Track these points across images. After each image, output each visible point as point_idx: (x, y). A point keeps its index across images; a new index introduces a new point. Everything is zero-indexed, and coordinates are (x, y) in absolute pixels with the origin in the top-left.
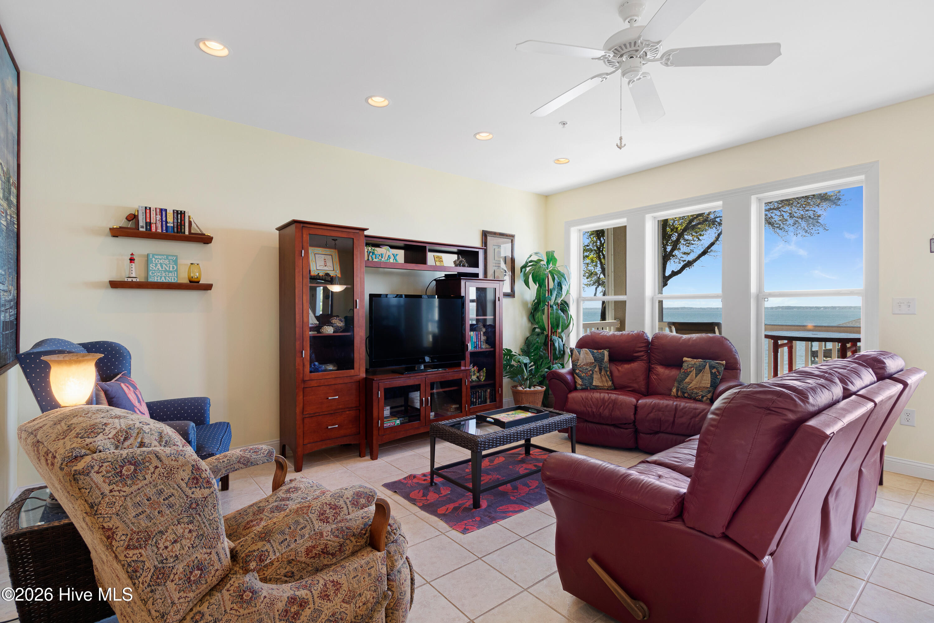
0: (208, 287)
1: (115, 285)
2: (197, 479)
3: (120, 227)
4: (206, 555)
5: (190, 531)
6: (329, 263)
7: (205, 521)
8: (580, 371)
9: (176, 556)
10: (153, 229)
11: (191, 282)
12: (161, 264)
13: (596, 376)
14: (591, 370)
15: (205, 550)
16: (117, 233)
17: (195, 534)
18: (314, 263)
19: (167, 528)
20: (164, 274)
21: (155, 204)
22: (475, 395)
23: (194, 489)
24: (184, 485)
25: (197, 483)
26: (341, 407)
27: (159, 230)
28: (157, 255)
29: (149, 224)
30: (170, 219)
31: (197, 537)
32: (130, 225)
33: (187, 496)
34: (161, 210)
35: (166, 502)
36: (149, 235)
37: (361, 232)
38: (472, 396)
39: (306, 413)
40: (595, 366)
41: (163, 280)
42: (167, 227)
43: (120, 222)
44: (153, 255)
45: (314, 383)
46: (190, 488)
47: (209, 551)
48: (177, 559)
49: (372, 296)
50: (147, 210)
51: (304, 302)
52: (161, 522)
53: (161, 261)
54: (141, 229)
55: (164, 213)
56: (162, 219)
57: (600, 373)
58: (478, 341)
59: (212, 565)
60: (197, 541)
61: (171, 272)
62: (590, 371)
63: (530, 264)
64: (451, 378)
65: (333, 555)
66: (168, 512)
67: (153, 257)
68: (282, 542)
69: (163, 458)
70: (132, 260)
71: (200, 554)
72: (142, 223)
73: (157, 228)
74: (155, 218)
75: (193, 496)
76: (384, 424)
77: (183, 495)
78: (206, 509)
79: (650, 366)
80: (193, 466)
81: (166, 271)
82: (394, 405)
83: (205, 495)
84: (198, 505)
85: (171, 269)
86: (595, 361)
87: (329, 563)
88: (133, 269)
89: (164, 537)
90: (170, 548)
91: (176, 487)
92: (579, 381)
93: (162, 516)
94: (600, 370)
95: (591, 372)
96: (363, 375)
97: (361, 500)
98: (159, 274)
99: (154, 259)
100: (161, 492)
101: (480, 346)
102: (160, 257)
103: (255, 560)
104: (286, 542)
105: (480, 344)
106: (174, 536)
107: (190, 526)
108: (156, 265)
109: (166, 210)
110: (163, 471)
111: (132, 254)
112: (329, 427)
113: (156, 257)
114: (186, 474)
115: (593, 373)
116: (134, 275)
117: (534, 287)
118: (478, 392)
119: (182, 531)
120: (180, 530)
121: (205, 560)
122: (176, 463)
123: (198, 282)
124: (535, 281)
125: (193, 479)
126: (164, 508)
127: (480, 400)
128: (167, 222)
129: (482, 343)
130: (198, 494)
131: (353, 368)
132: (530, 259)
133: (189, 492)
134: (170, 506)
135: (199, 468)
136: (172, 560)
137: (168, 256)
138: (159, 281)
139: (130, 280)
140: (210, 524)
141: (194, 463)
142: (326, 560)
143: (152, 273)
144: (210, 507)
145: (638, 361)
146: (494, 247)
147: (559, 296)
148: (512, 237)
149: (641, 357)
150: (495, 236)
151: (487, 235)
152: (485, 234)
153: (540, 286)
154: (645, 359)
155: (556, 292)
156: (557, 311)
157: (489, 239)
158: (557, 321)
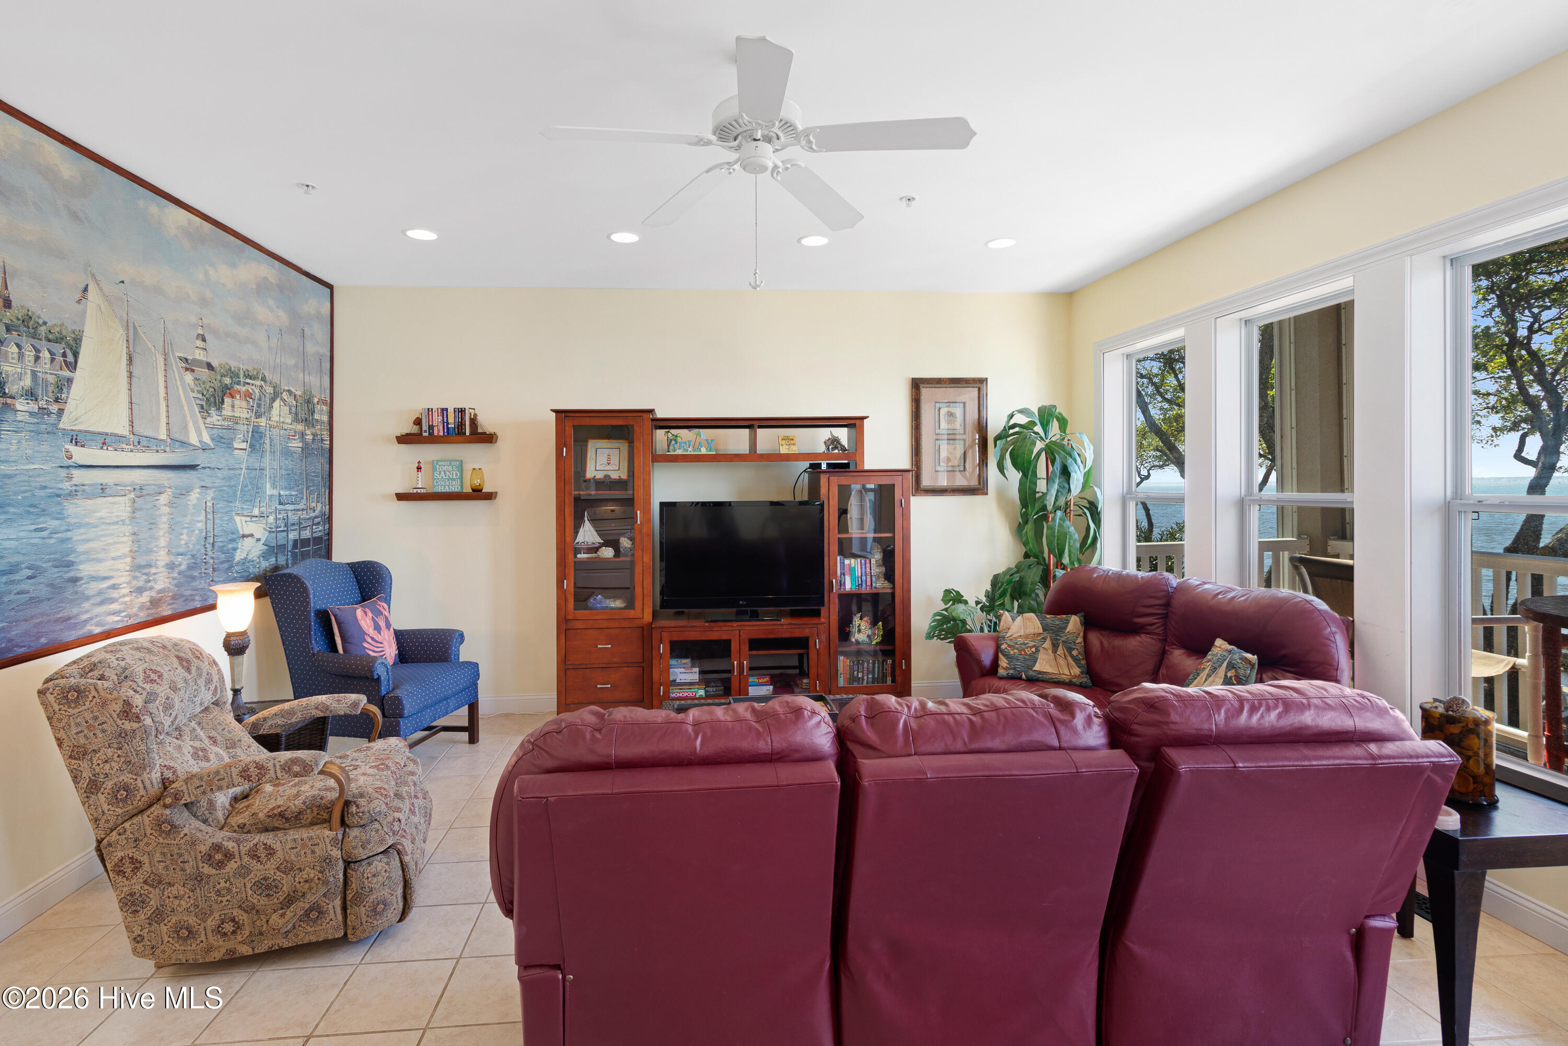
0: (490, 496)
1: (401, 497)
2: (127, 713)
3: (407, 434)
4: (132, 780)
5: (119, 756)
6: (615, 459)
7: (132, 750)
8: (1009, 646)
9: (106, 774)
10: (436, 433)
11: (473, 490)
12: (444, 471)
13: (1042, 656)
14: (1034, 646)
15: (131, 775)
16: (404, 439)
17: (123, 760)
18: (593, 463)
19: (100, 749)
20: (447, 483)
21: (436, 405)
22: (860, 667)
23: (123, 721)
24: (116, 716)
25: (127, 716)
26: (616, 660)
27: (441, 434)
28: (441, 461)
29: (431, 427)
30: (451, 420)
31: (124, 762)
32: (415, 429)
33: (118, 726)
34: (443, 410)
35: (100, 727)
36: (432, 439)
37: (644, 415)
38: (856, 668)
39: (570, 663)
40: (1044, 639)
41: (447, 490)
42: (448, 428)
43: (408, 428)
44: (438, 461)
45: (579, 625)
46: (121, 720)
47: (134, 777)
48: (107, 777)
49: (662, 505)
50: (430, 411)
51: (567, 515)
52: (95, 743)
53: (445, 468)
54: (425, 434)
55: (445, 412)
56: (443, 420)
57: (1055, 651)
58: (866, 575)
59: (138, 790)
60: (124, 767)
61: (454, 480)
62: (1031, 647)
63: (1011, 431)
64: (787, 635)
65: (287, 820)
66: (101, 736)
67: (437, 464)
68: (198, 787)
69: (101, 691)
70: (419, 468)
71: (126, 778)
72: (425, 427)
73: (439, 431)
74: (437, 420)
75: (123, 726)
76: (669, 693)
77: (114, 725)
78: (134, 741)
79: (1164, 648)
80: (124, 701)
81: (449, 479)
82: (705, 669)
83: (134, 728)
84: (127, 735)
85: (454, 477)
86: (1044, 630)
87: (280, 826)
88: (420, 479)
89: (97, 755)
90: (101, 766)
91: (109, 716)
92: (1003, 662)
93: (96, 738)
94: (1055, 647)
95: (1033, 649)
96: (648, 617)
97: (295, 767)
98: (443, 483)
99: (438, 466)
100: (96, 718)
101: (869, 583)
102: (443, 463)
103: (170, 796)
104: (202, 789)
105: (869, 580)
106: (105, 756)
107: (119, 752)
108: (440, 472)
109: (447, 409)
110: (99, 701)
111: (419, 462)
112: (599, 686)
113: (440, 463)
114: (118, 707)
115: (1037, 651)
116: (420, 486)
117: (1014, 476)
118: (868, 663)
119: (111, 754)
120: (110, 752)
121: (131, 784)
122: (110, 696)
123: (481, 490)
124: (1015, 465)
125: (124, 712)
126: (98, 732)
127: (870, 676)
128: (448, 423)
129: (874, 579)
130: (128, 726)
131: (634, 609)
132: (1012, 422)
133: (120, 723)
134: (104, 731)
135: (129, 704)
136: (103, 776)
137: (451, 461)
138: (443, 491)
139: (415, 491)
140: (137, 754)
141: (125, 698)
142: (278, 822)
143: (437, 482)
144: (138, 740)
145: (1143, 636)
146: (937, 405)
147: (1062, 494)
148: (979, 383)
149: (1148, 627)
150: (939, 386)
151: (921, 386)
152: (917, 385)
153: (1025, 475)
154: (1157, 631)
155: (1056, 487)
156: (1061, 522)
157: (925, 392)
158: (1059, 542)
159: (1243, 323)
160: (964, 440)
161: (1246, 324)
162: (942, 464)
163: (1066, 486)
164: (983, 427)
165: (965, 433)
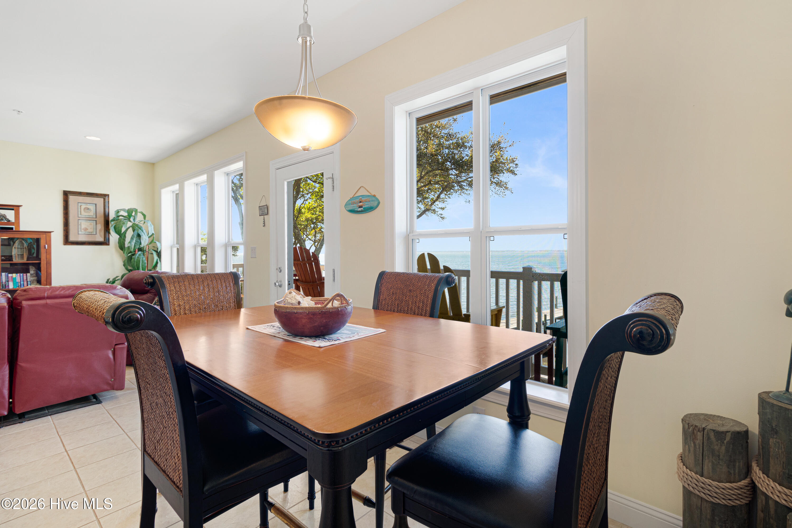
58: (24, 281)
63: (118, 218)
132: (119, 214)
146: (79, 204)
147: (137, 244)
148: (105, 196)
149: (151, 291)
150: (80, 195)
151: (69, 194)
152: (66, 194)
153: (120, 237)
154: (153, 292)
155: (134, 241)
156: (139, 256)
157: (72, 199)
158: (137, 264)
159: (195, 185)
160: (96, 221)
161: (196, 185)
162: (82, 231)
163: (139, 241)
164: (106, 215)
165: (96, 218)
